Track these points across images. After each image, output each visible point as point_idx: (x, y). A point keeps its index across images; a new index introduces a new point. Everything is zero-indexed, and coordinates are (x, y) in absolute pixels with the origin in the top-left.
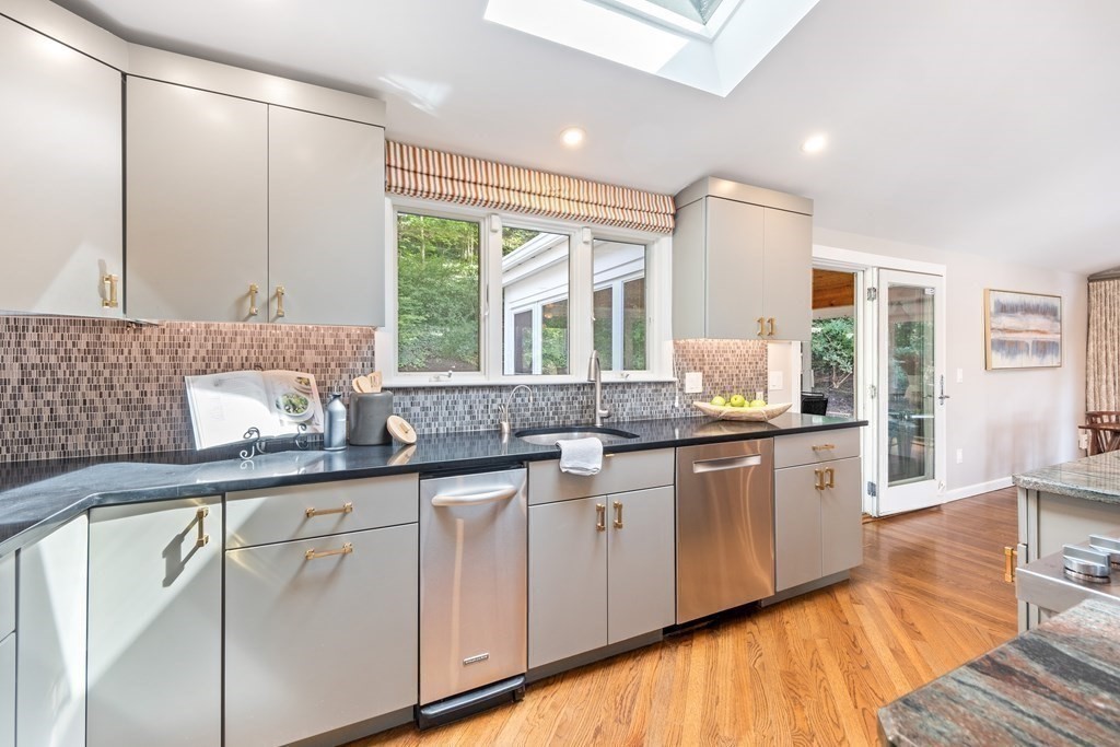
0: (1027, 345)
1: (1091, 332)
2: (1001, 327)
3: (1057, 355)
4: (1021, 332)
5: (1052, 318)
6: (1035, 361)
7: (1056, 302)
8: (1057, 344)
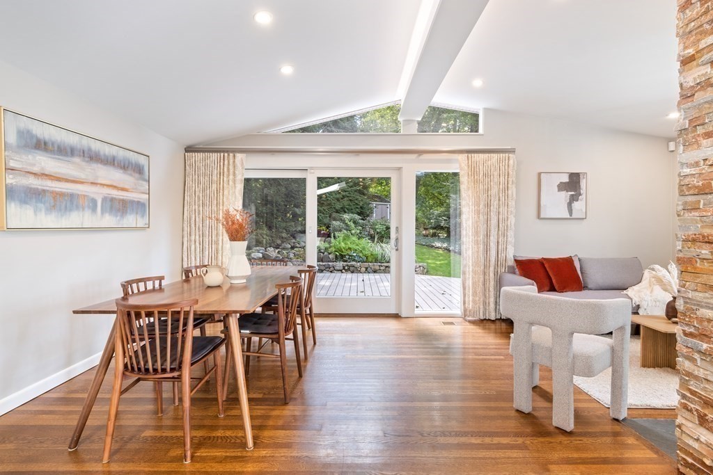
0: (94, 202)
1: (186, 197)
2: (36, 169)
3: (143, 216)
4: (82, 183)
5: (137, 175)
6: (109, 220)
7: (142, 160)
8: (143, 205)
